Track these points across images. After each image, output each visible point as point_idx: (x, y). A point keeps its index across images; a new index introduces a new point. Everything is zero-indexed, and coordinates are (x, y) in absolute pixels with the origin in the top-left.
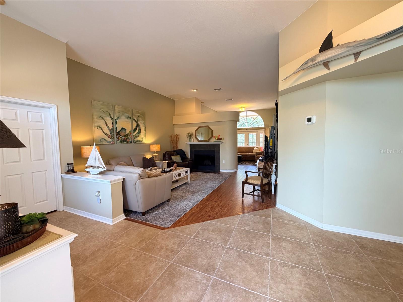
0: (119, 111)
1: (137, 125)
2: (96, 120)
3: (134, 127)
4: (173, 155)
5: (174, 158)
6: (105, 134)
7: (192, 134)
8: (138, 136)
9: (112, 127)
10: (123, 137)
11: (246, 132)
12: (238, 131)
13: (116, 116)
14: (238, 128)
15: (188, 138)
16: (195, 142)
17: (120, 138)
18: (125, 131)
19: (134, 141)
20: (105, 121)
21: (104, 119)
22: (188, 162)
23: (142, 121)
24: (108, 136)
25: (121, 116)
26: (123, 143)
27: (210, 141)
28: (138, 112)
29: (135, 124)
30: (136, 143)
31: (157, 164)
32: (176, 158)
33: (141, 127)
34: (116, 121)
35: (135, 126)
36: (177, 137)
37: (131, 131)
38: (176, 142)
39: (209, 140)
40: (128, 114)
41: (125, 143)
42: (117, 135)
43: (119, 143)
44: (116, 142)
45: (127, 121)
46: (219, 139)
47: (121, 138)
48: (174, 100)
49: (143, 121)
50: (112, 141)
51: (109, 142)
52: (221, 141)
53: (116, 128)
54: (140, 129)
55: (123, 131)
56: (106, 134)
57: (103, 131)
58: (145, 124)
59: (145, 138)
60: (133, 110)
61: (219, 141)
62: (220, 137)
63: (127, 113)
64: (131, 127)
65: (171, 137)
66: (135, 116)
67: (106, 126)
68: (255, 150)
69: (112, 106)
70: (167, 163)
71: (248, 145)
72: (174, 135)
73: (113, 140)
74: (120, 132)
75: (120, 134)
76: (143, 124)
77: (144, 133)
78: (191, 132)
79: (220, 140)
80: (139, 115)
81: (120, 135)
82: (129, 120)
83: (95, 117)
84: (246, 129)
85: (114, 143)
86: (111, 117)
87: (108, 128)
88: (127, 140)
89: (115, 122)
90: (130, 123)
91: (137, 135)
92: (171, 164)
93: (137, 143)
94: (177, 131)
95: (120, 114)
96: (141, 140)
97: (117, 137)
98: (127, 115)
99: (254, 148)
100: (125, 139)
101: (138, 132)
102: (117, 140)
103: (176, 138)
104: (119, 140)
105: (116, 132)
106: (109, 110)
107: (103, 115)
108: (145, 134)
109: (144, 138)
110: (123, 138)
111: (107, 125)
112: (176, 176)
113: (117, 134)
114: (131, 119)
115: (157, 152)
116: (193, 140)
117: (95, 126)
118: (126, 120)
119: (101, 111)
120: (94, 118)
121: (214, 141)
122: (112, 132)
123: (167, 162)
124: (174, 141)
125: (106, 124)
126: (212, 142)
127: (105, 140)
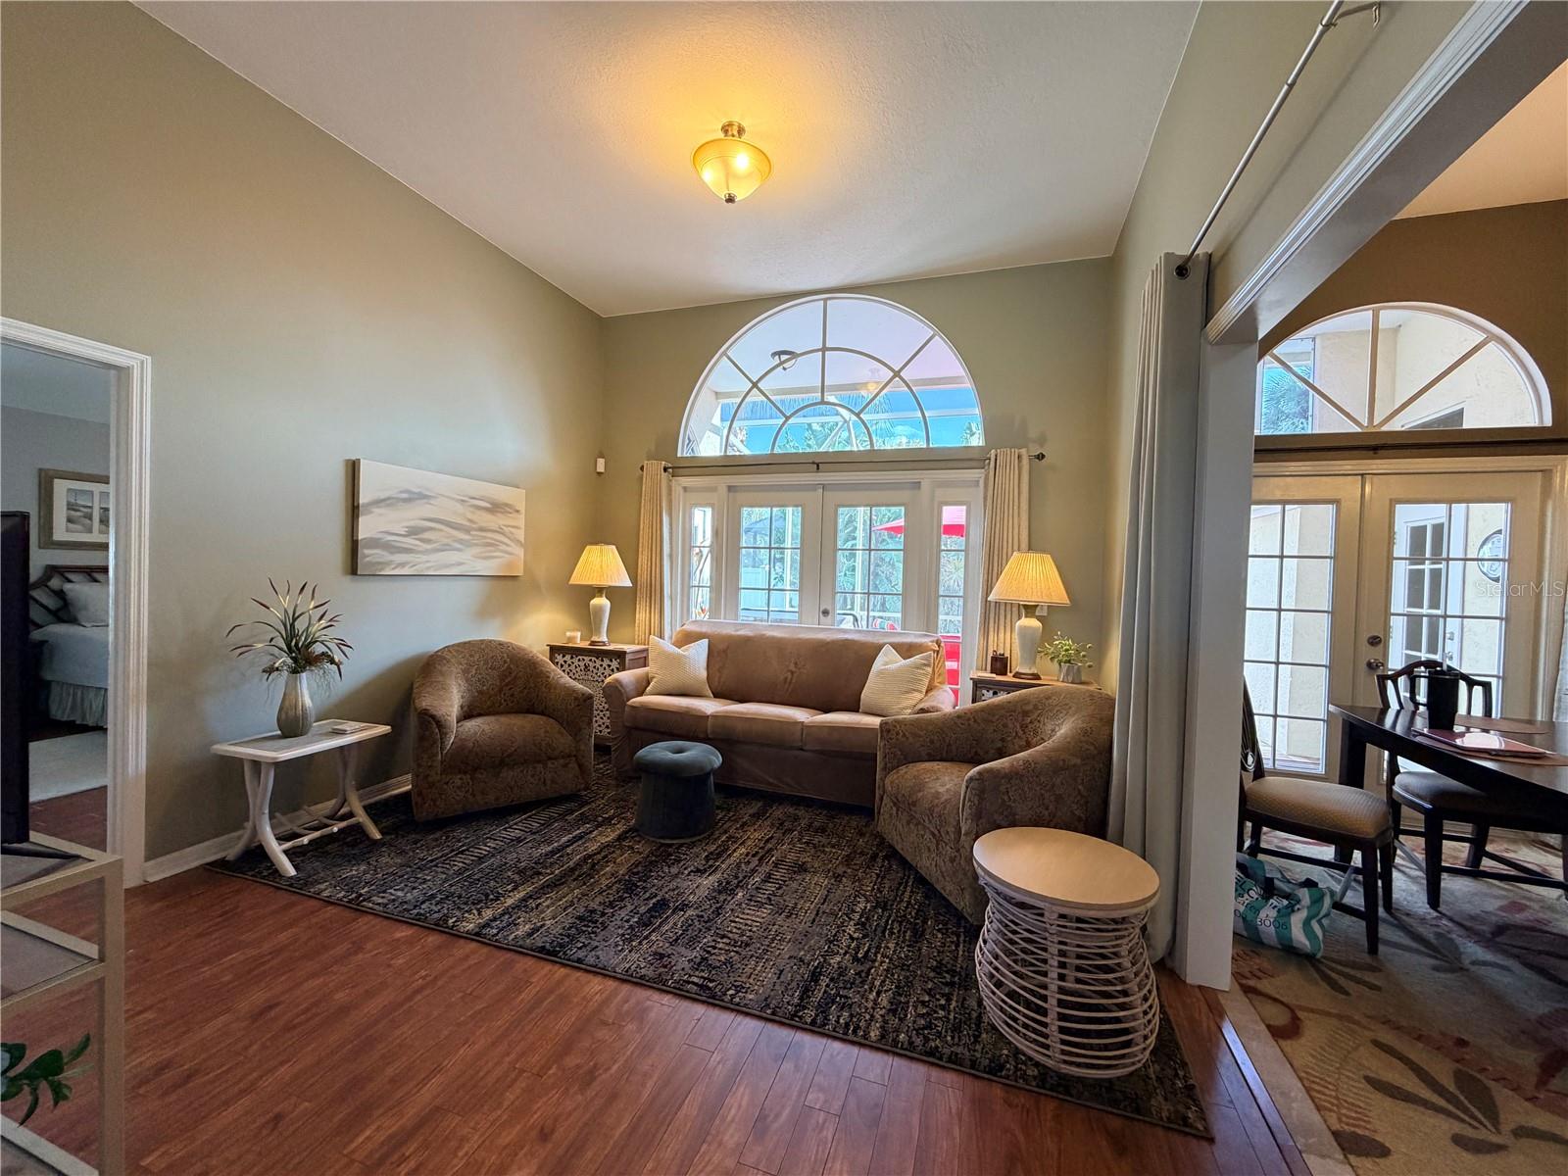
11: (813, 487)
68: (880, 673)
71: (826, 613)
84: (818, 463)
99: (879, 648)
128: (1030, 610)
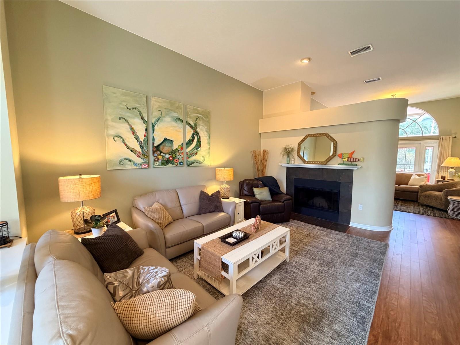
0: (159, 107)
1: (193, 133)
2: (110, 123)
3: (189, 137)
4: (257, 187)
5: (257, 193)
6: (131, 150)
7: (292, 150)
8: (196, 154)
9: (145, 136)
10: (167, 155)
12: (399, 142)
13: (154, 117)
14: (400, 136)
15: (284, 156)
16: (297, 163)
17: (160, 157)
18: (170, 145)
19: (188, 163)
20: (130, 125)
21: (128, 122)
22: (283, 202)
23: (203, 126)
24: (135, 154)
25: (164, 117)
26: (167, 166)
27: (329, 163)
28: (196, 110)
29: (190, 132)
30: (191, 166)
31: (224, 207)
32: (261, 193)
33: (201, 138)
34: (153, 127)
35: (191, 135)
36: (265, 153)
37: (183, 143)
38: (263, 163)
39: (327, 162)
40: (177, 113)
41: (170, 165)
42: (154, 152)
43: (159, 165)
44: (154, 164)
45: (176, 127)
46: (352, 159)
47: (163, 157)
48: (263, 92)
49: (206, 127)
50: (145, 163)
51: (138, 164)
52: (357, 165)
53: (154, 139)
54: (200, 141)
55: (167, 145)
56: (133, 151)
57: (126, 145)
58: (208, 131)
59: (210, 156)
60: (187, 106)
61: (352, 165)
62: (355, 156)
63: (175, 112)
64: (182, 135)
65: (255, 153)
66: (190, 117)
67: (133, 134)
68: (413, 179)
69: (145, 99)
70: (243, 204)
72: (260, 151)
73: (147, 162)
74: (161, 147)
75: (161, 150)
76: (205, 132)
77: (207, 148)
78: (290, 146)
79: (355, 163)
80: (197, 116)
81: (161, 152)
82: (180, 125)
83: (109, 118)
85: (149, 166)
86: (142, 118)
87: (137, 138)
88: (175, 160)
89: (150, 128)
90: (180, 130)
91: (195, 152)
92: (251, 205)
93: (193, 165)
94: (265, 144)
95: (162, 113)
96: (201, 159)
97: (156, 155)
98: (175, 115)
99: (412, 175)
100: (171, 158)
101: (195, 146)
102: (155, 161)
103: (262, 155)
104: (158, 161)
105: (154, 147)
106: (139, 105)
107: (127, 114)
108: (209, 149)
109: (207, 156)
110: (166, 157)
111: (134, 132)
112: (258, 257)
113: (155, 149)
114: (182, 122)
115: (228, 183)
116: (293, 159)
117: (108, 136)
118: (174, 124)
119: (121, 106)
120: (107, 120)
121: (338, 165)
122: (144, 146)
123: (245, 202)
124: (259, 160)
125: (132, 132)
126: (335, 164)
127: (130, 161)
128: (452, 168)
